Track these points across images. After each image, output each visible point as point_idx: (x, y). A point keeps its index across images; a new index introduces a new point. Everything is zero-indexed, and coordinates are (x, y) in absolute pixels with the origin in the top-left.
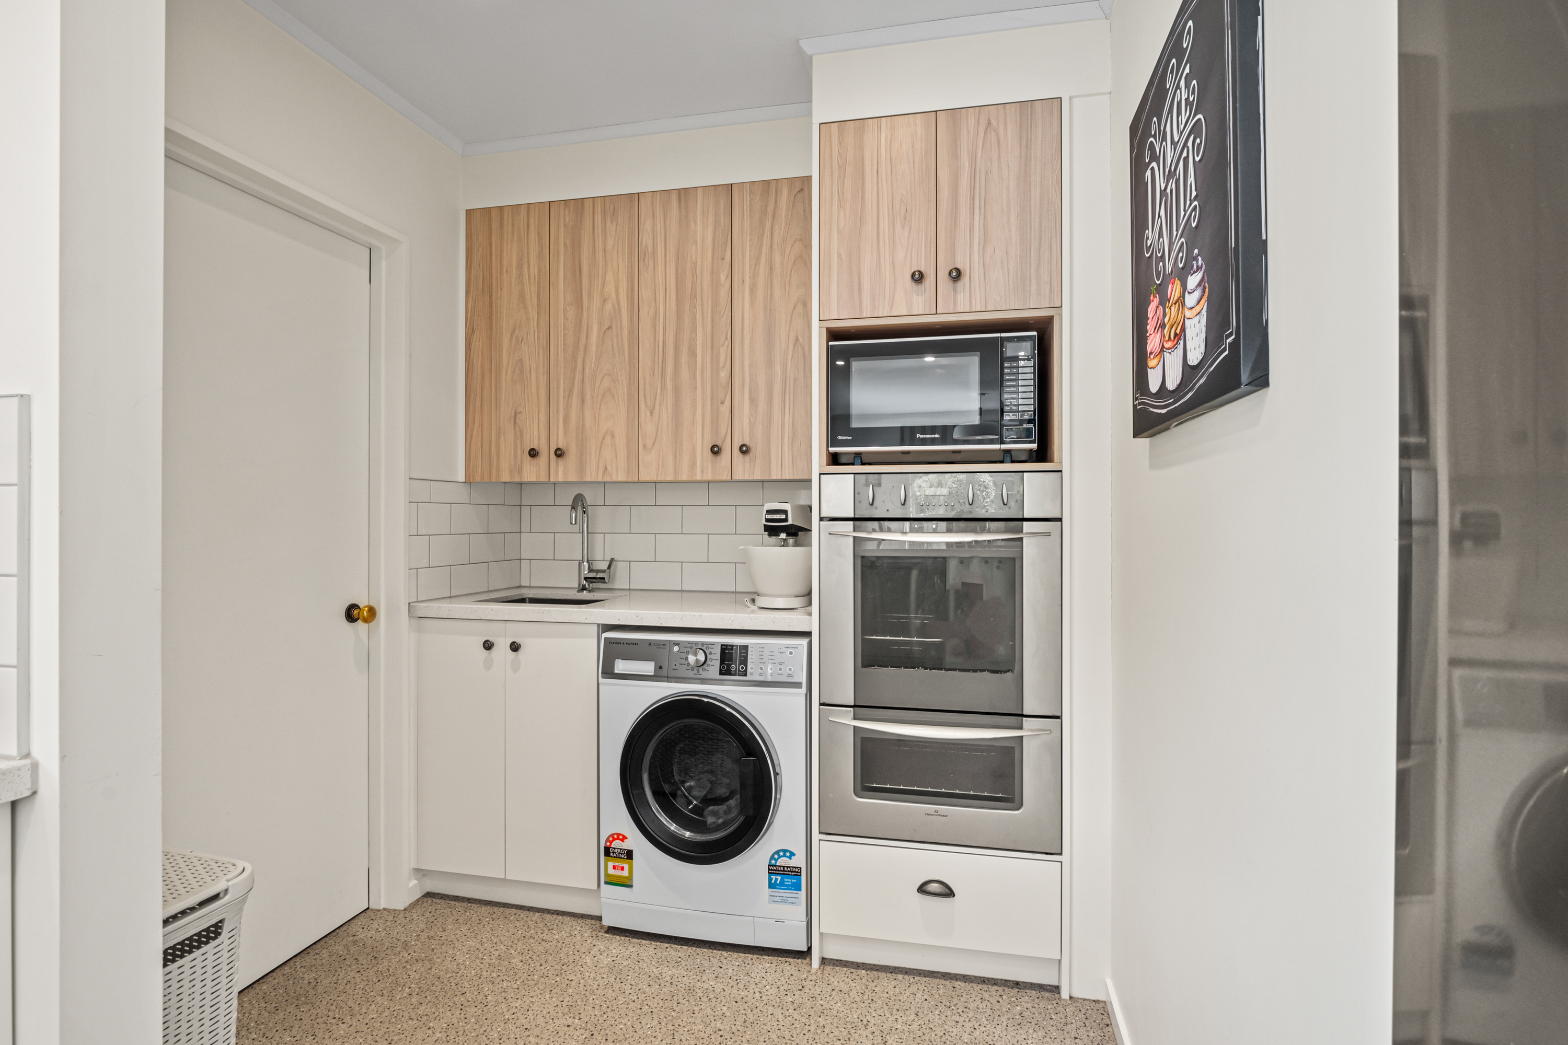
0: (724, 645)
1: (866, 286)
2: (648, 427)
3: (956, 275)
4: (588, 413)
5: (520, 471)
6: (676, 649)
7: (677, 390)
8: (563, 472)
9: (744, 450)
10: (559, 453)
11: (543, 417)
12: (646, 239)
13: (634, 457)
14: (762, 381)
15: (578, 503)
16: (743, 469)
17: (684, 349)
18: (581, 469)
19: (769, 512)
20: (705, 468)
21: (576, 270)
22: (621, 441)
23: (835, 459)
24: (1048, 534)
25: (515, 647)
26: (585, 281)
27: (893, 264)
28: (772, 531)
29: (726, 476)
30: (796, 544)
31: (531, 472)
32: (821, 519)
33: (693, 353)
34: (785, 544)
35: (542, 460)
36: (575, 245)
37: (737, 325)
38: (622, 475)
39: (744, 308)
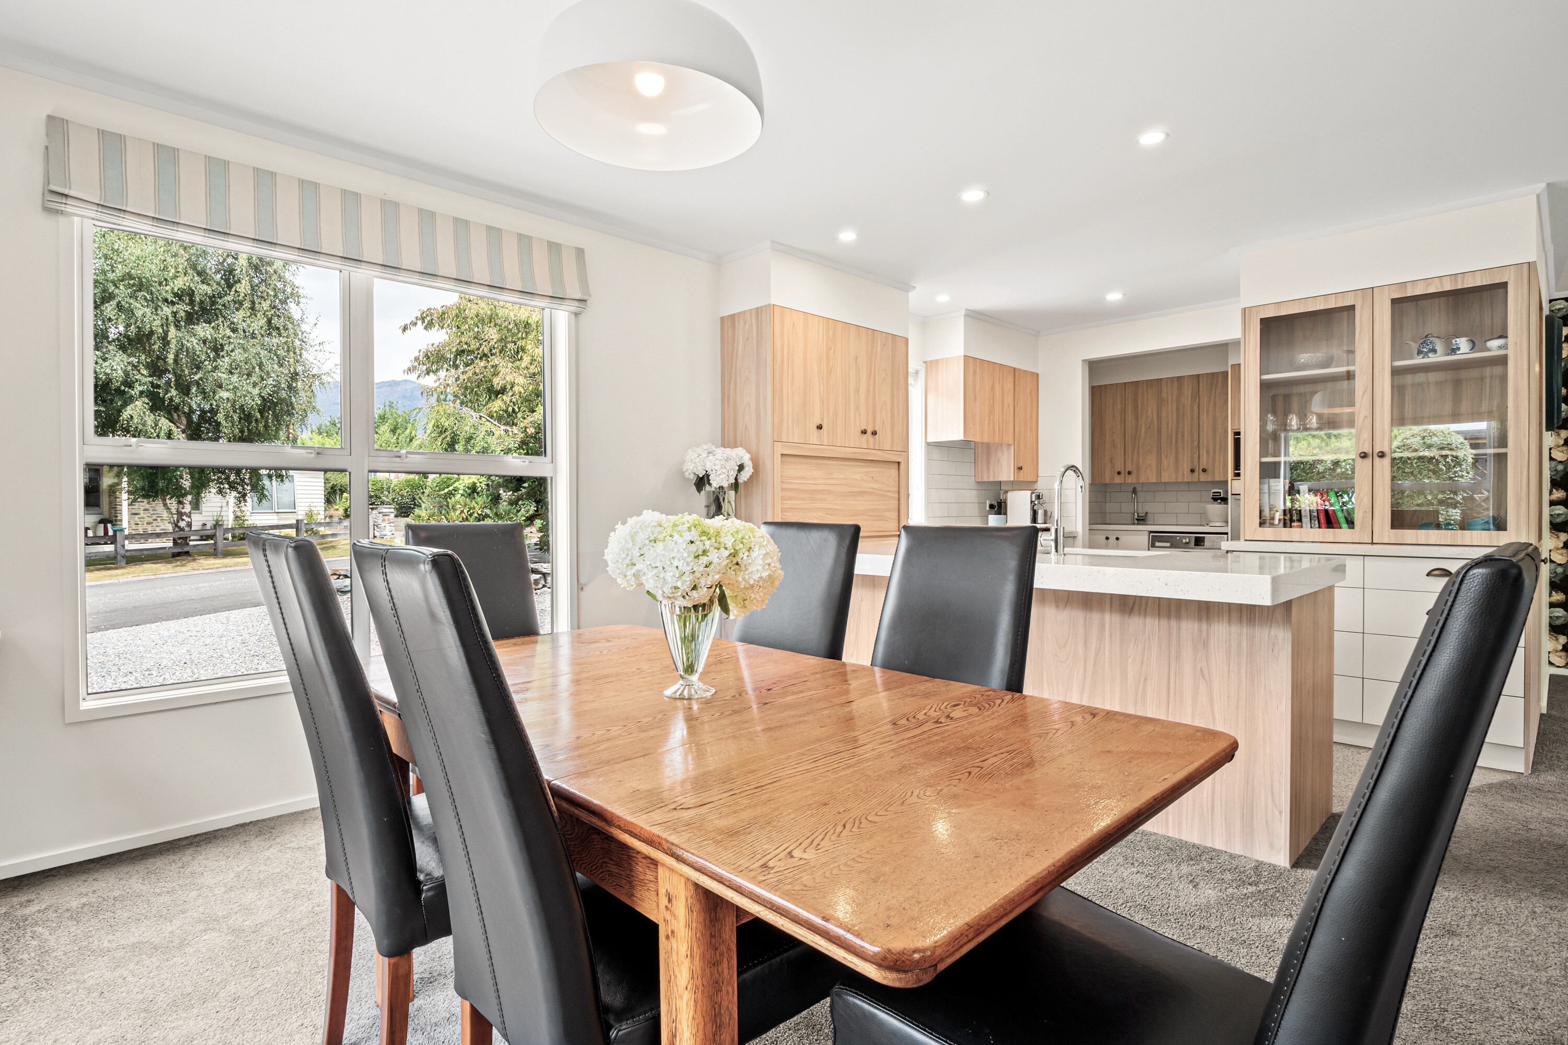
0: (1196, 537)
2: (1165, 463)
4: (1141, 459)
5: (1113, 479)
6: (1178, 538)
7: (1177, 449)
8: (1131, 480)
9: (1204, 470)
10: (1129, 473)
11: (1123, 460)
12: (1164, 395)
13: (1159, 473)
14: (1211, 445)
15: (1134, 491)
16: (1203, 477)
17: (1180, 435)
18: (1138, 478)
19: (1215, 493)
20: (1188, 477)
21: (1136, 407)
22: (1154, 467)
23: (1235, 475)
25: (1117, 539)
26: (1140, 410)
28: (1215, 499)
29: (1196, 480)
30: (1223, 504)
31: (1118, 480)
33: (1183, 436)
34: (1220, 503)
35: (1122, 475)
36: (1135, 400)
37: (1201, 425)
38: (1154, 481)
39: (1204, 419)
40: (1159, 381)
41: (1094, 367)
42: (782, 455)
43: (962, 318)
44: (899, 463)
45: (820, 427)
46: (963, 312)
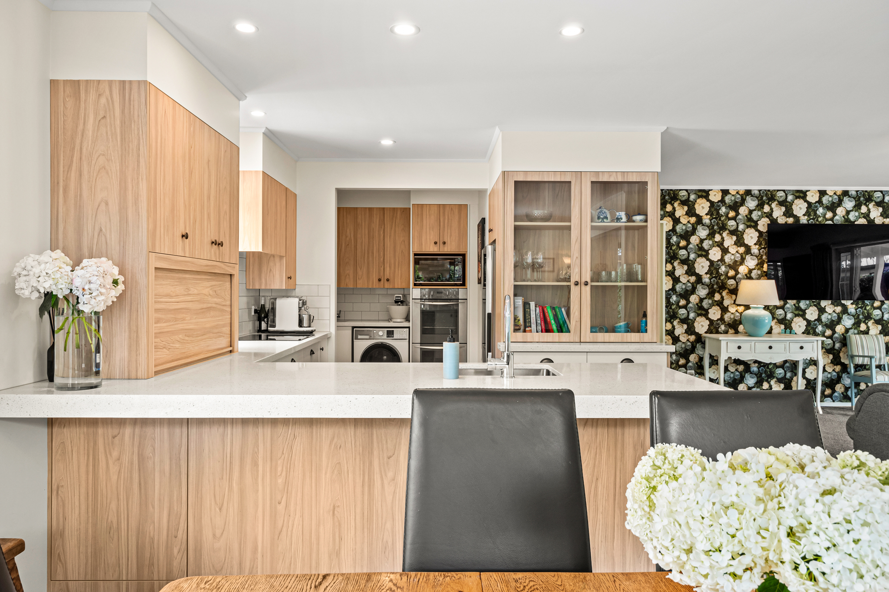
0: (387, 331)
1: (423, 244)
3: (444, 243)
6: (375, 332)
7: (368, 263)
9: (388, 280)
14: (392, 262)
16: (388, 285)
17: (370, 252)
19: (396, 297)
20: (376, 285)
22: (351, 276)
23: (415, 285)
24: (464, 303)
27: (430, 239)
28: (396, 302)
29: (382, 287)
30: (402, 305)
32: (413, 299)
33: (373, 253)
34: (400, 305)
37: (386, 246)
38: (351, 287)
39: (387, 240)
40: (357, 208)
41: (341, 193)
42: (155, 268)
43: (262, 135)
44: (231, 275)
45: (185, 236)
46: (263, 130)
